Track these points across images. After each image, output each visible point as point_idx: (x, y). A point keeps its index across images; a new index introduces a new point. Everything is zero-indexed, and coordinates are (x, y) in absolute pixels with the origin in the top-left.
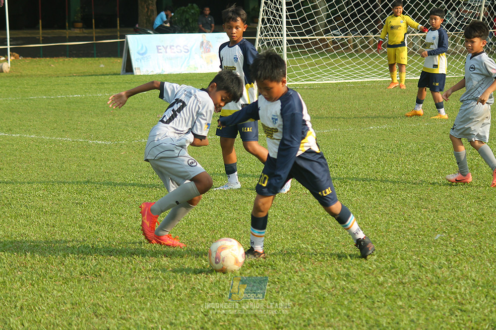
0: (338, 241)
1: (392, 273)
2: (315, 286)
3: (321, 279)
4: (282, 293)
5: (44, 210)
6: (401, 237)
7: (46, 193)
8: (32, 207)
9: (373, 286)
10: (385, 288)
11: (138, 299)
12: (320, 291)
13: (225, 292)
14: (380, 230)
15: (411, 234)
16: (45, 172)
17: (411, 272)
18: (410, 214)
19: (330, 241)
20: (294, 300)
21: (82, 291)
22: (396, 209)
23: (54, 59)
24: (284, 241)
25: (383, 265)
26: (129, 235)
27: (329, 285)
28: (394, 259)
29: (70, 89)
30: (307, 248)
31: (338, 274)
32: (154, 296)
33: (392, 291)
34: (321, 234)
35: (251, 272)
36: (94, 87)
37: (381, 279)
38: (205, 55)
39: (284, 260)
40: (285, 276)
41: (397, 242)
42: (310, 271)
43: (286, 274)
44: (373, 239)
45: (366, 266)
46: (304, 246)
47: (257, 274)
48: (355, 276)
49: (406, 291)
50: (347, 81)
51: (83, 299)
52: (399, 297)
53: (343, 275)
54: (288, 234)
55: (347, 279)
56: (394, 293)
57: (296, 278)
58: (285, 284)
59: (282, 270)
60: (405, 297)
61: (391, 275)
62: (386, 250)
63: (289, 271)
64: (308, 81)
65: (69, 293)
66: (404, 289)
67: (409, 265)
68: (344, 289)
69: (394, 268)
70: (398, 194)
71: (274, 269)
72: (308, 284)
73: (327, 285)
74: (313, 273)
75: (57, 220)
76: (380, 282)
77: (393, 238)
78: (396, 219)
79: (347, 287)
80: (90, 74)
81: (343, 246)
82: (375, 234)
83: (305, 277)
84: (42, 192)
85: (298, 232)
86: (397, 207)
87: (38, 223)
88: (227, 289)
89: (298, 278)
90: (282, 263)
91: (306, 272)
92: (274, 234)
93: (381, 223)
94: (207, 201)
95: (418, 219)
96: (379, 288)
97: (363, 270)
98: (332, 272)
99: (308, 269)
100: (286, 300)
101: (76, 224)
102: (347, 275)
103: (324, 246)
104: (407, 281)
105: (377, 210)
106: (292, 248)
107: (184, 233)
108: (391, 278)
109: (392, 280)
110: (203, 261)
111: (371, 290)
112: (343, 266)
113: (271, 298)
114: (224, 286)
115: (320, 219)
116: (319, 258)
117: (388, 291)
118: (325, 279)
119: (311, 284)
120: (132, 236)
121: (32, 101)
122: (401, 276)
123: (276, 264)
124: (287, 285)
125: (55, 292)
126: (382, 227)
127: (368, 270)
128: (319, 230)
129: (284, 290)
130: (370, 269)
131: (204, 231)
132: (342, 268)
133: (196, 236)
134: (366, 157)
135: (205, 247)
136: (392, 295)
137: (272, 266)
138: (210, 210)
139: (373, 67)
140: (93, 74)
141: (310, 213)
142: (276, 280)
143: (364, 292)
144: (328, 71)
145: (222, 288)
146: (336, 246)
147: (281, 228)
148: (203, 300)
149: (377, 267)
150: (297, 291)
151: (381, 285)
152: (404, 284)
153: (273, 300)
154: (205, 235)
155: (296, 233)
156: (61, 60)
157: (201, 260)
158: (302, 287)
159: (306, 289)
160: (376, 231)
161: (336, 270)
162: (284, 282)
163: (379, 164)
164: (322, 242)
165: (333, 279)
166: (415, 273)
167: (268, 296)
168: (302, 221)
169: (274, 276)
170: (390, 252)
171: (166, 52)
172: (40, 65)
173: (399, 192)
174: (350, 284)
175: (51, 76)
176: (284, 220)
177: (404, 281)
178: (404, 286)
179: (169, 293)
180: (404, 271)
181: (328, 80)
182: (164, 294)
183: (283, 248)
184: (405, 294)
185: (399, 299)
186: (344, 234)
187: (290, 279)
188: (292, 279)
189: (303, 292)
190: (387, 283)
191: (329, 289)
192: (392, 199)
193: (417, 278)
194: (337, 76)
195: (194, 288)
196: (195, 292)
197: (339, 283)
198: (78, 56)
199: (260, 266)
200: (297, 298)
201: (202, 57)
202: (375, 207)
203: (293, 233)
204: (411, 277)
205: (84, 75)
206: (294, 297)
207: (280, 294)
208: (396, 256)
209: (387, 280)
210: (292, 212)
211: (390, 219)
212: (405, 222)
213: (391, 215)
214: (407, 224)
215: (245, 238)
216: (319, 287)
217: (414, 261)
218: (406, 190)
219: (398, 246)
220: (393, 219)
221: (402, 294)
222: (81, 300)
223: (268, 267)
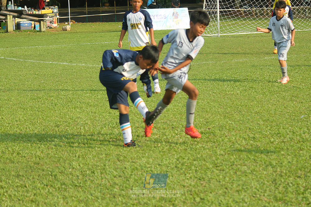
0: (249, 120)
1: (278, 136)
2: (236, 144)
3: (240, 140)
4: (219, 148)
5: (90, 104)
6: (283, 117)
7: (91, 95)
8: (83, 103)
9: (268, 143)
10: (275, 144)
11: (141, 152)
12: (239, 146)
13: (188, 147)
14: (271, 113)
15: (288, 115)
16: (90, 84)
17: (288, 136)
18: (287, 104)
19: (245, 119)
20: (226, 151)
21: (111, 147)
22: (280, 102)
23: (94, 23)
24: (220, 120)
25: (273, 132)
26: (136, 117)
27: (244, 143)
28: (279, 129)
29: (103, 39)
30: (232, 123)
31: (249, 137)
32: (150, 150)
33: (278, 146)
34: (239, 116)
35: (202, 136)
36: (115, 38)
37: (272, 140)
38: (175, 20)
39: (219, 130)
40: (220, 139)
41: (280, 120)
42: (234, 136)
43: (221, 137)
44: (267, 118)
45: (264, 133)
46: (230, 122)
47: (205, 138)
48: (258, 138)
49: (285, 146)
50: (252, 33)
51: (111, 152)
52: (282, 149)
53: (251, 138)
54: (221, 116)
55: (254, 140)
56: (279, 147)
57: (226, 140)
58: (220, 143)
59: (218, 135)
60: (285, 149)
61: (278, 137)
62: (275, 124)
63: (222, 136)
64: (231, 33)
65: (104, 149)
66: (284, 145)
67: (287, 132)
68: (252, 145)
69: (279, 134)
70: (280, 94)
71: (214, 135)
72: (233, 143)
73: (243, 143)
74: (235, 137)
75: (97, 109)
76: (272, 141)
77: (278, 117)
78: (280, 107)
79: (254, 144)
80: (113, 31)
81: (252, 122)
82: (269, 116)
83: (231, 139)
84: (88, 94)
85: (227, 115)
86: (280, 101)
87: (87, 112)
88: (189, 146)
89: (227, 139)
90: (218, 131)
91: (231, 136)
92: (214, 116)
93: (272, 109)
94: (177, 99)
95: (292, 107)
96: (271, 145)
97: (263, 135)
98: (246, 136)
99: (232, 135)
100: (221, 152)
101: (107, 111)
102: (254, 138)
103: (241, 122)
104: (286, 140)
105: (270, 102)
106: (224, 123)
107: (165, 116)
108: (277, 139)
109: (278, 140)
110: (176, 131)
111: (267, 146)
112: (251, 133)
113: (213, 151)
114: (187, 144)
115: (239, 108)
116: (238, 128)
117: (276, 146)
118: (242, 140)
119: (235, 143)
120: (137, 118)
121: (82, 46)
122: (283, 138)
123: (215, 132)
124: (221, 143)
125: (96, 148)
126: (272, 112)
127: (265, 135)
128: (238, 114)
129: (220, 146)
130: (266, 135)
131: (176, 115)
132: (251, 134)
133: (172, 117)
134: (263, 74)
135: (177, 123)
136: (278, 148)
137: (213, 133)
138: (179, 103)
139: (266, 25)
140: (115, 31)
141: (233, 105)
142: (215, 141)
143: (263, 147)
144: (242, 27)
145: (186, 145)
146: (247, 122)
147: (218, 113)
148: (176, 152)
149: (270, 133)
150: (227, 146)
151: (272, 143)
152: (284, 142)
153: (214, 152)
154: (177, 117)
155: (225, 116)
156: (97, 23)
157: (175, 131)
158: (229, 144)
159: (232, 146)
160: (269, 114)
161: (248, 135)
162: (220, 142)
163: (270, 78)
164: (240, 120)
165: (246, 140)
166: (291, 136)
167: (211, 149)
168: (229, 109)
169: (214, 139)
170: (277, 125)
171: (154, 19)
172: (86, 26)
173: (281, 93)
174: (255, 143)
175: (92, 32)
176: (219, 109)
177: (284, 141)
178: (285, 144)
179: (158, 148)
180: (284, 135)
181: (242, 33)
182: (155, 149)
183: (219, 123)
184: (285, 148)
185: (282, 151)
186: (252, 116)
187: (223, 140)
188: (224, 140)
189: (230, 147)
190: (276, 142)
191: (244, 145)
192: (278, 96)
193: (291, 139)
194: (247, 30)
195: (171, 145)
196: (171, 148)
197: (249, 142)
198: (107, 21)
199: (207, 133)
200: (227, 150)
201: (173, 21)
202: (268, 101)
203: (224, 115)
204: (288, 138)
205: (110, 31)
206: (225, 150)
207: (218, 148)
208: (280, 127)
209: (275, 140)
210: (223, 104)
211: (277, 107)
212: (284, 109)
213: (277, 105)
214: (286, 110)
215: (198, 118)
216: (239, 144)
217: (290, 130)
218: (285, 91)
219: (281, 122)
220: (278, 107)
221: (283, 148)
222: (110, 152)
223: (211, 134)
